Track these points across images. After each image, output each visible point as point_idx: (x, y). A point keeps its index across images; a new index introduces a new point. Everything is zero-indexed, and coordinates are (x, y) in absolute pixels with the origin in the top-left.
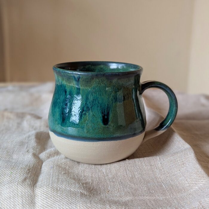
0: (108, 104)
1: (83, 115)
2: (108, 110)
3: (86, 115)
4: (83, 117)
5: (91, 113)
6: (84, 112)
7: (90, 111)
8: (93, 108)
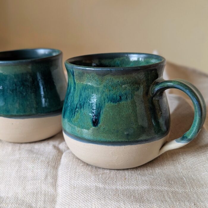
0: (99, 103)
1: (76, 112)
2: (99, 110)
3: (78, 112)
4: (75, 115)
5: (83, 111)
6: (77, 109)
7: (82, 109)
8: (84, 106)
